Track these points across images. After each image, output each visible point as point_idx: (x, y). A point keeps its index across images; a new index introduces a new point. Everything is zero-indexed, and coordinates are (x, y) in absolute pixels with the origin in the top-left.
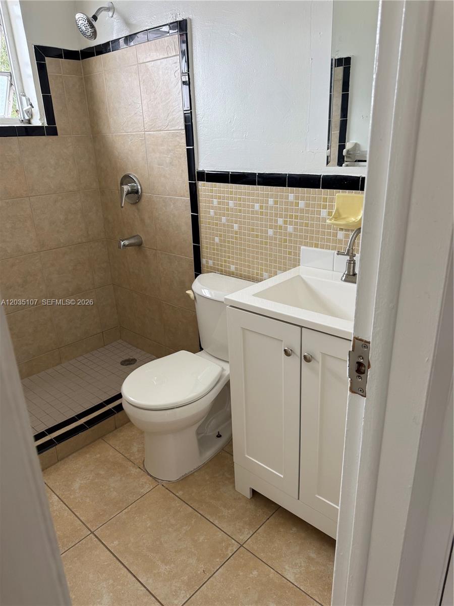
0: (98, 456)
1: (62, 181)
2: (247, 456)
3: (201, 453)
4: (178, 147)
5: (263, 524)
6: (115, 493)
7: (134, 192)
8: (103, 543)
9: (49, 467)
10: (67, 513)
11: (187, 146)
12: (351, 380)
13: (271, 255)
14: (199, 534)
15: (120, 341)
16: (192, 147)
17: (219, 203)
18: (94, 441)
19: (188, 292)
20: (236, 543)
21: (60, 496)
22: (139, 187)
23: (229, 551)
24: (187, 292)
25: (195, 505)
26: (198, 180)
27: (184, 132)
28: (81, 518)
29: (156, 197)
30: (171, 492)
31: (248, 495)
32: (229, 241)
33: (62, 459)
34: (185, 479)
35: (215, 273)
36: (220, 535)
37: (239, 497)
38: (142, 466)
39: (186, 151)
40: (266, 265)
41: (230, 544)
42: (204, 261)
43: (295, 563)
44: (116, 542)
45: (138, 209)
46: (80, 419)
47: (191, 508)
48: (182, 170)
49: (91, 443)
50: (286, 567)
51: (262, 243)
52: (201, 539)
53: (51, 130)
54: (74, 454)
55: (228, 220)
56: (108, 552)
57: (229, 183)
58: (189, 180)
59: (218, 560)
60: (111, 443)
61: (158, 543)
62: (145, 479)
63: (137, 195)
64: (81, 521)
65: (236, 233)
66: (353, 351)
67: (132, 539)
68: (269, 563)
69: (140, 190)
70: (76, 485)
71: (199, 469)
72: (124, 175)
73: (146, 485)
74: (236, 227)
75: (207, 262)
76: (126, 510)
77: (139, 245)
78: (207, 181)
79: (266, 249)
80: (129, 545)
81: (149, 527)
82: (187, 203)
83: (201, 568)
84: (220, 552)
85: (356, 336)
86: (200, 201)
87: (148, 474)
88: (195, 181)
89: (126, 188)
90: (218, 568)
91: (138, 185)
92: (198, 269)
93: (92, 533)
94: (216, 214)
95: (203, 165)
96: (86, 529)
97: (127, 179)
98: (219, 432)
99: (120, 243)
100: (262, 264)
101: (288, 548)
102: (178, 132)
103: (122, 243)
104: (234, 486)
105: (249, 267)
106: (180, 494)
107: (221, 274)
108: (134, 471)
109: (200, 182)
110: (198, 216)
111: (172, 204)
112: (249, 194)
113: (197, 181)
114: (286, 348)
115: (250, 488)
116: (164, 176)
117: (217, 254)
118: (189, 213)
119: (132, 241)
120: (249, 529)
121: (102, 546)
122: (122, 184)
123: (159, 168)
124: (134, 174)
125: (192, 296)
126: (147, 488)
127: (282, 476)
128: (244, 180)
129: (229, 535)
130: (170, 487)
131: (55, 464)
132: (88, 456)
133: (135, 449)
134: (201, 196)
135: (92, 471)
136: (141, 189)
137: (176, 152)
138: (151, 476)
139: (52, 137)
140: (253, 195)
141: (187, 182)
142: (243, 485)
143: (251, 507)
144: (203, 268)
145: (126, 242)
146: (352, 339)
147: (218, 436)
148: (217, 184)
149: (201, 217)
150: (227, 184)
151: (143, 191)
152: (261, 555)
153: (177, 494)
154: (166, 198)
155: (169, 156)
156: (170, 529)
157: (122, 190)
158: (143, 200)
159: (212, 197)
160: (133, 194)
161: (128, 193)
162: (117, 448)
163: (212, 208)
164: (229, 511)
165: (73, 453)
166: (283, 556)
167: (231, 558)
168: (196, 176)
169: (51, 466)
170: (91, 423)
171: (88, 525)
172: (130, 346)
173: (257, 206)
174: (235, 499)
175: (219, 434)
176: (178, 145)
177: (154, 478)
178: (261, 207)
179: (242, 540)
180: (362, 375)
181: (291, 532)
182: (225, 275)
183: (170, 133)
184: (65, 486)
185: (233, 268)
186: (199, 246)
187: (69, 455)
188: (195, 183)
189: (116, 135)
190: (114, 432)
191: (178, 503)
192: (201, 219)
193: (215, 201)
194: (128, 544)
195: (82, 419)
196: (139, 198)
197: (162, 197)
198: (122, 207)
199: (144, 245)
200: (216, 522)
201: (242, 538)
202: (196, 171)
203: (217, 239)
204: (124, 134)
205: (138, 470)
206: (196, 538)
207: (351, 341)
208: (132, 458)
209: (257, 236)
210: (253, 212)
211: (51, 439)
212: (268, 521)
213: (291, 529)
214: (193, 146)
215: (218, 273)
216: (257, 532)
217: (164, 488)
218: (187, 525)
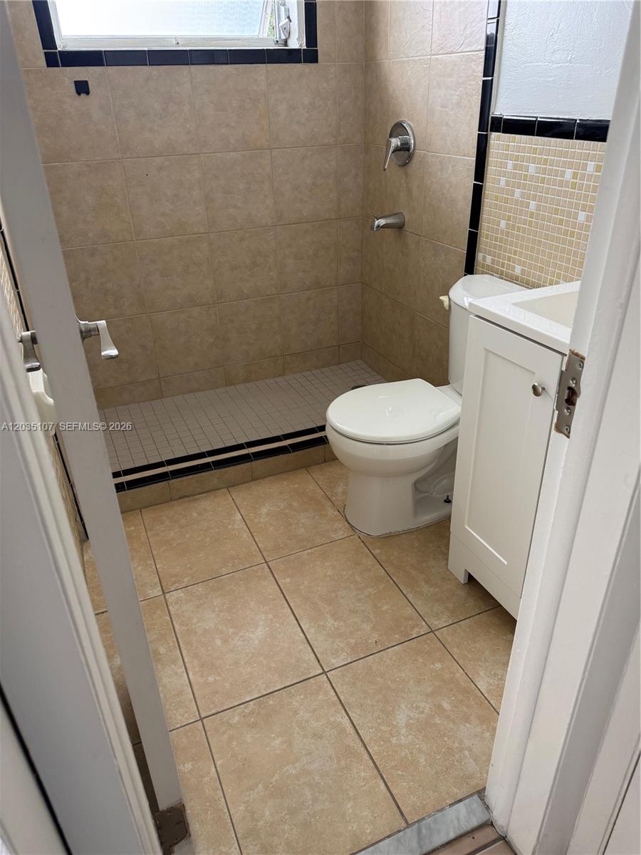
0: (296, 486)
1: (315, 129)
2: (467, 527)
3: (416, 513)
4: (472, 77)
5: (470, 617)
6: (303, 530)
7: (405, 148)
8: (274, 576)
9: (241, 484)
10: (246, 535)
11: (484, 76)
12: (559, 413)
13: (576, 254)
14: (384, 601)
15: (360, 362)
16: (490, 78)
17: (515, 167)
18: (297, 469)
19: (443, 298)
20: (427, 626)
21: (244, 516)
22: (412, 142)
23: (414, 631)
24: (441, 298)
25: (391, 571)
26: (491, 131)
27: (483, 54)
28: (259, 545)
29: (431, 155)
30: (366, 546)
31: (462, 579)
32: (519, 228)
33: (258, 479)
34: (388, 538)
35: (493, 275)
36: (410, 611)
37: (448, 577)
38: (341, 510)
39: (481, 83)
40: (566, 269)
41: (418, 625)
42: (480, 256)
43: (495, 673)
44: (288, 580)
45: (406, 174)
46: (285, 440)
47: (384, 571)
48: (472, 115)
49: (292, 470)
50: (482, 673)
51: (566, 233)
52: (385, 608)
53: (309, 55)
54: (271, 478)
55: (523, 195)
56: (277, 587)
57: (534, 135)
58: (479, 131)
59: (397, 636)
60: (315, 476)
61: (333, 595)
62: (340, 524)
63: (407, 152)
64: (258, 546)
65: (532, 215)
66: (566, 370)
67: (306, 582)
68: (461, 662)
69: (412, 146)
70: (264, 510)
71: (409, 532)
72: (396, 122)
73: (341, 532)
74: (533, 204)
75: (484, 258)
76: (309, 551)
77: (400, 227)
78: (503, 133)
79: (571, 243)
80: (302, 587)
81: (329, 576)
82: (471, 166)
83: (374, 638)
84: (403, 629)
85: (572, 349)
86: (490, 162)
87: (347, 520)
88: (487, 131)
89: (395, 142)
90: (394, 644)
91: (412, 138)
92: (470, 269)
93: (266, 562)
94: (507, 183)
95: (503, 108)
96: (261, 557)
97: (399, 129)
98: (448, 496)
99: (374, 222)
100: (560, 268)
101: (492, 653)
102: (474, 55)
103: (377, 222)
104: (447, 564)
105: (541, 270)
106: (376, 552)
107: (500, 278)
108: (331, 512)
109: (493, 133)
110: (482, 186)
111: (450, 166)
112: (561, 154)
113: (489, 133)
114: (536, 384)
115: (466, 570)
116: (447, 124)
117: (500, 246)
118: (471, 182)
119: (390, 221)
120: (449, 617)
121: (272, 578)
122: (391, 136)
123: (442, 111)
124: (410, 123)
125: (446, 304)
126: (340, 535)
127: (506, 563)
128: (556, 130)
129: (420, 615)
130: (368, 541)
131: (247, 482)
132: (285, 483)
133: (340, 490)
134: (491, 156)
135: (284, 500)
136: (415, 144)
137: (469, 87)
138: (349, 523)
139: (310, 64)
140: (566, 155)
141: (476, 132)
142: (458, 565)
143: (462, 593)
144: (477, 267)
145: (382, 222)
146: (567, 353)
147: (445, 501)
148: (518, 136)
149: (487, 188)
150: (532, 137)
151: (417, 148)
152: (455, 651)
153: (373, 552)
154: (444, 158)
155: (458, 93)
156: (352, 586)
157: (389, 144)
158: (415, 160)
159: (507, 156)
160: (402, 152)
161: (397, 150)
162: (320, 483)
163: (504, 174)
164: (431, 589)
165: (271, 476)
166: (483, 660)
167: (415, 640)
168: (490, 124)
169: (244, 483)
170: (295, 447)
171: (265, 554)
172: (370, 370)
173: (569, 173)
174: (443, 578)
175: (448, 498)
176: (472, 75)
177: (352, 526)
178: (575, 176)
179: (435, 625)
180: (571, 407)
181: (505, 638)
182: (505, 280)
183: (463, 56)
184: (252, 507)
185: (518, 270)
186: (477, 233)
187: (265, 477)
188: (487, 134)
189: (393, 62)
190: (322, 465)
191: (370, 561)
192: (487, 192)
193: (510, 163)
194: (299, 586)
195: (287, 441)
196: (410, 157)
197: (438, 157)
198: (385, 170)
199: (406, 227)
200: (410, 596)
201: (436, 623)
202: (491, 115)
203: (503, 224)
204: (405, 59)
205: (336, 513)
206: (379, 605)
207: (566, 355)
208: (334, 498)
209: (561, 222)
210: (561, 184)
211: (248, 454)
212: (477, 616)
213: (506, 636)
214: (493, 76)
215: (496, 276)
216: (459, 623)
217: (359, 540)
218: (373, 587)
